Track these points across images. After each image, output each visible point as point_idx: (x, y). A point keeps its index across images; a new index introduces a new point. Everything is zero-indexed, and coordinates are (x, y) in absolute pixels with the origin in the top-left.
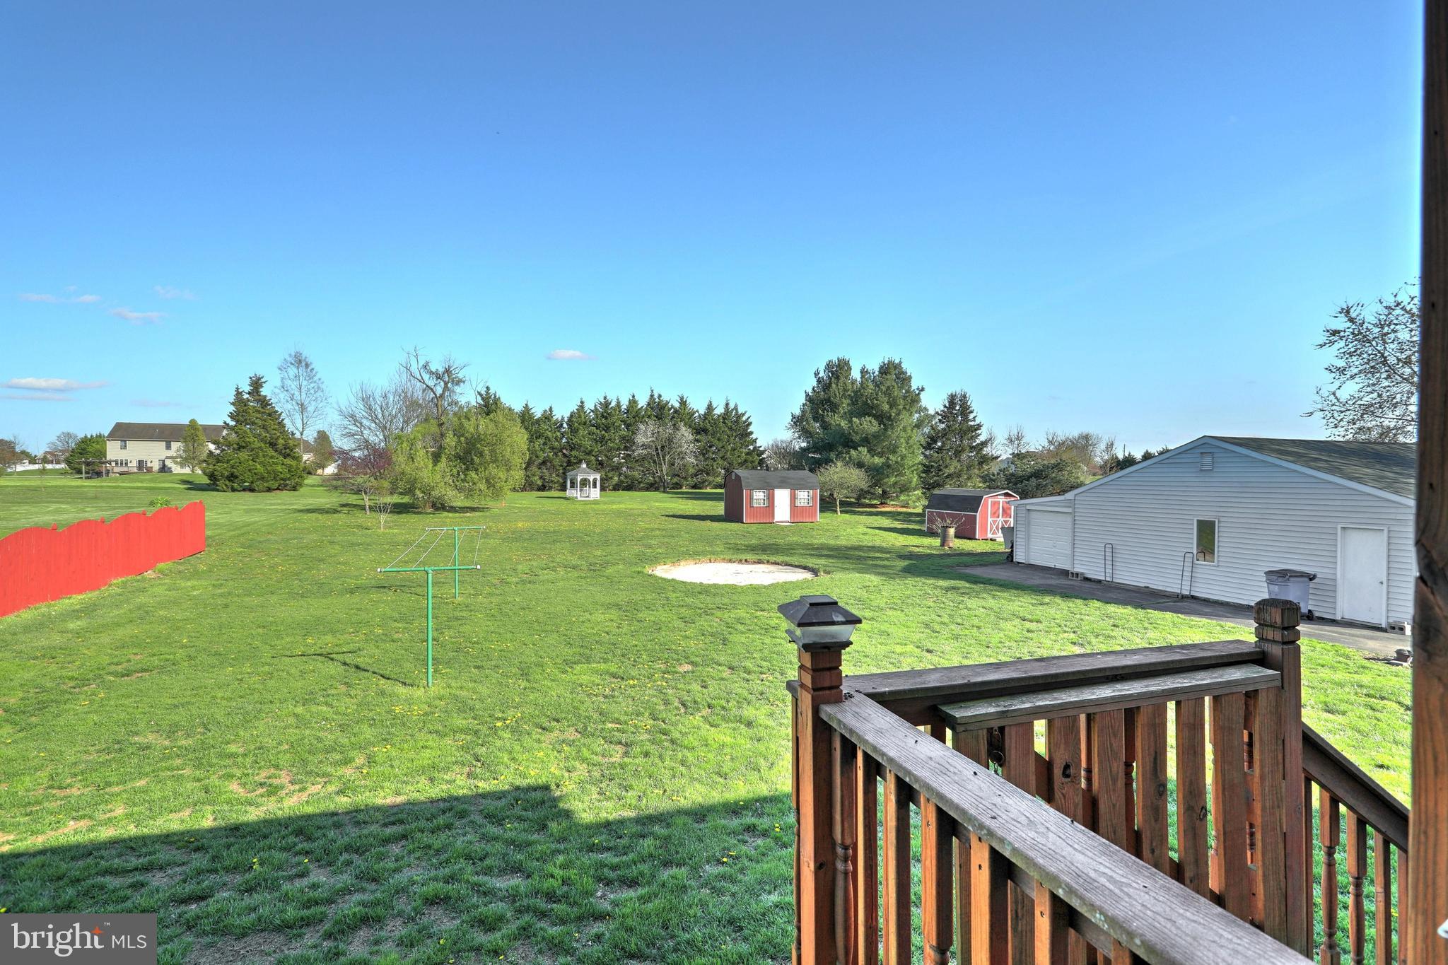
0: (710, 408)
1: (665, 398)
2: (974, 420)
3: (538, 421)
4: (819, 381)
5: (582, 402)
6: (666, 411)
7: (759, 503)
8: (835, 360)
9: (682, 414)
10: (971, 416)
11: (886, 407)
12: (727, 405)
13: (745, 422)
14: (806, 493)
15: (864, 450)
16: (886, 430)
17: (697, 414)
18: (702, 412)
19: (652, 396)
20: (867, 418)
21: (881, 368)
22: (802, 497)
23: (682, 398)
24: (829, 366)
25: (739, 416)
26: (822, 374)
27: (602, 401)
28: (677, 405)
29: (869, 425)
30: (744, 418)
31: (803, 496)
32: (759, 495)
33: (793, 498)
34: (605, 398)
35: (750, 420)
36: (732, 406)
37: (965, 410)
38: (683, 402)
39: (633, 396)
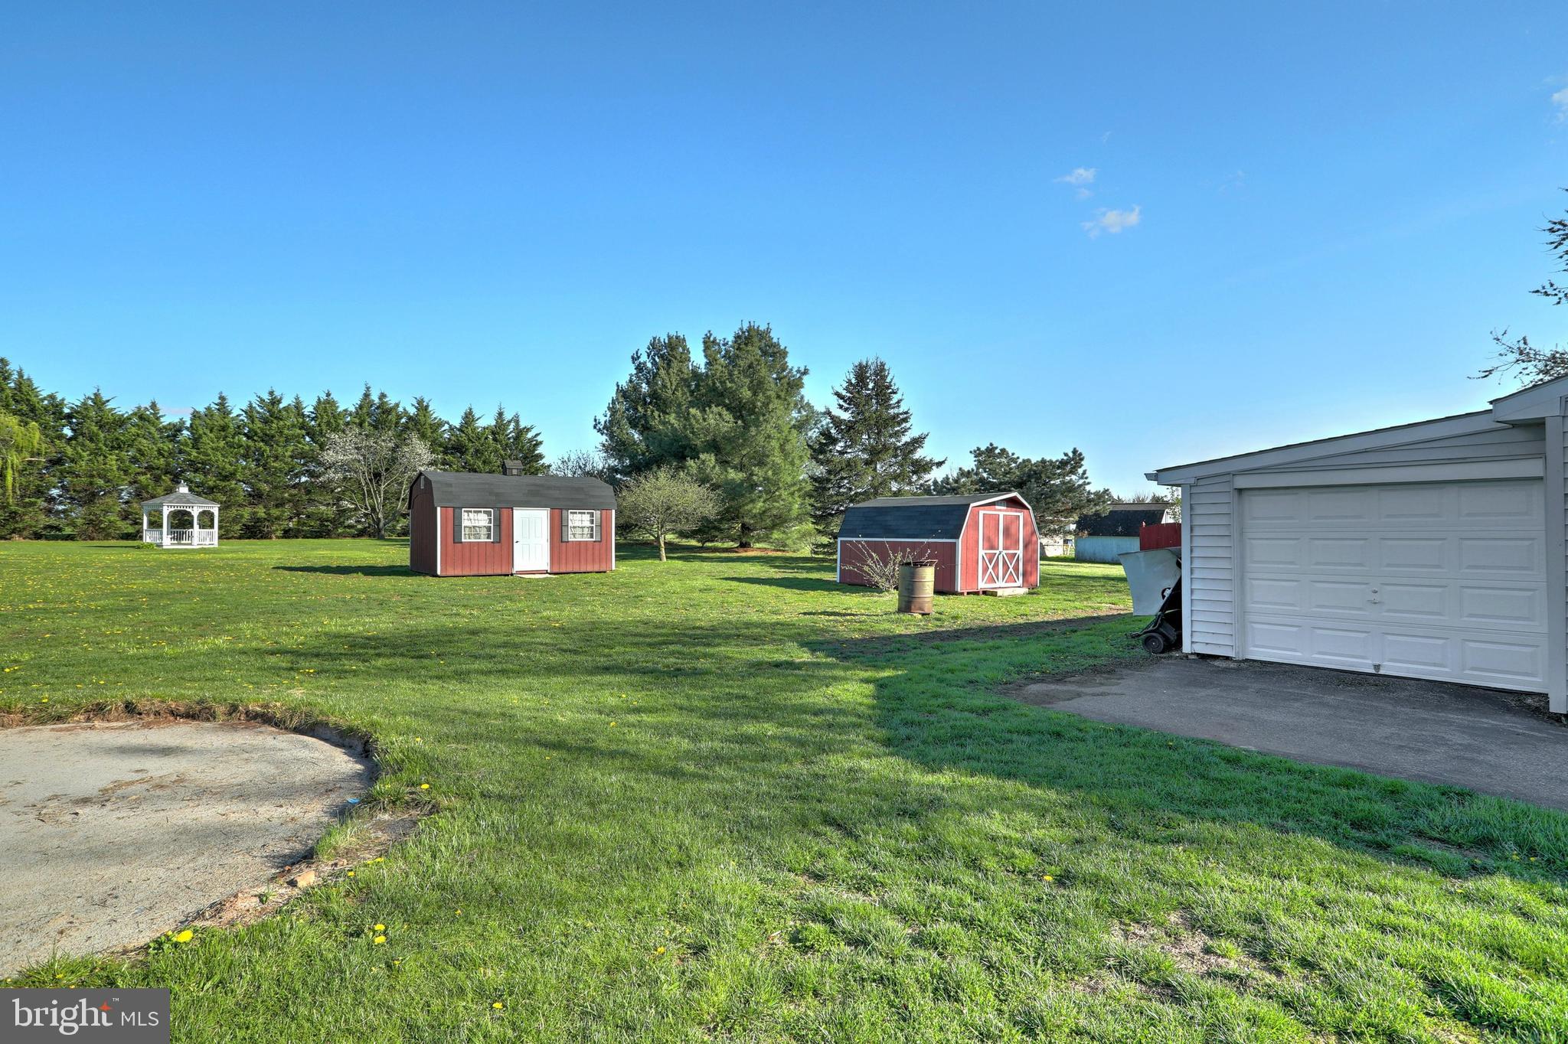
0: (469, 418)
1: (392, 400)
2: (899, 406)
3: (121, 422)
4: (640, 368)
5: (222, 398)
6: (392, 417)
7: (478, 536)
8: (664, 338)
9: (420, 423)
10: (895, 398)
11: (746, 394)
12: (500, 414)
13: (530, 440)
14: (587, 517)
15: (709, 458)
16: (746, 427)
17: (446, 427)
18: (457, 422)
19: (367, 395)
20: (715, 409)
21: (737, 337)
22: (577, 524)
23: (420, 402)
24: (654, 345)
25: (520, 432)
26: (644, 358)
27: (266, 397)
28: (412, 411)
29: (718, 420)
30: (530, 435)
31: (579, 522)
32: (476, 521)
33: (558, 529)
34: (271, 393)
35: (539, 438)
36: (508, 416)
37: (883, 391)
38: (422, 407)
39: (328, 395)
